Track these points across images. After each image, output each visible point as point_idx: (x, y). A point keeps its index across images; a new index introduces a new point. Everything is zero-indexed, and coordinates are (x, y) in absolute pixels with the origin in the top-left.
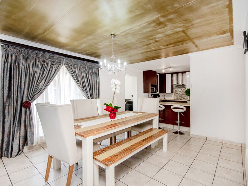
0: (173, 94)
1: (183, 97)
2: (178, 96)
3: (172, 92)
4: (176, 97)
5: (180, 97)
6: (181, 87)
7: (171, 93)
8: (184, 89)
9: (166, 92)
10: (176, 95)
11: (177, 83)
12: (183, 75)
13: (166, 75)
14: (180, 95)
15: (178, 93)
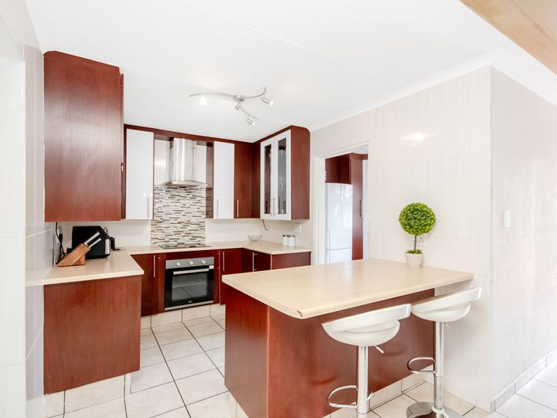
0: (148, 224)
1: (188, 234)
2: (170, 231)
5: (178, 233)
6: (183, 193)
7: (151, 217)
8: (191, 202)
10: (163, 225)
14: (176, 225)
15: (168, 218)
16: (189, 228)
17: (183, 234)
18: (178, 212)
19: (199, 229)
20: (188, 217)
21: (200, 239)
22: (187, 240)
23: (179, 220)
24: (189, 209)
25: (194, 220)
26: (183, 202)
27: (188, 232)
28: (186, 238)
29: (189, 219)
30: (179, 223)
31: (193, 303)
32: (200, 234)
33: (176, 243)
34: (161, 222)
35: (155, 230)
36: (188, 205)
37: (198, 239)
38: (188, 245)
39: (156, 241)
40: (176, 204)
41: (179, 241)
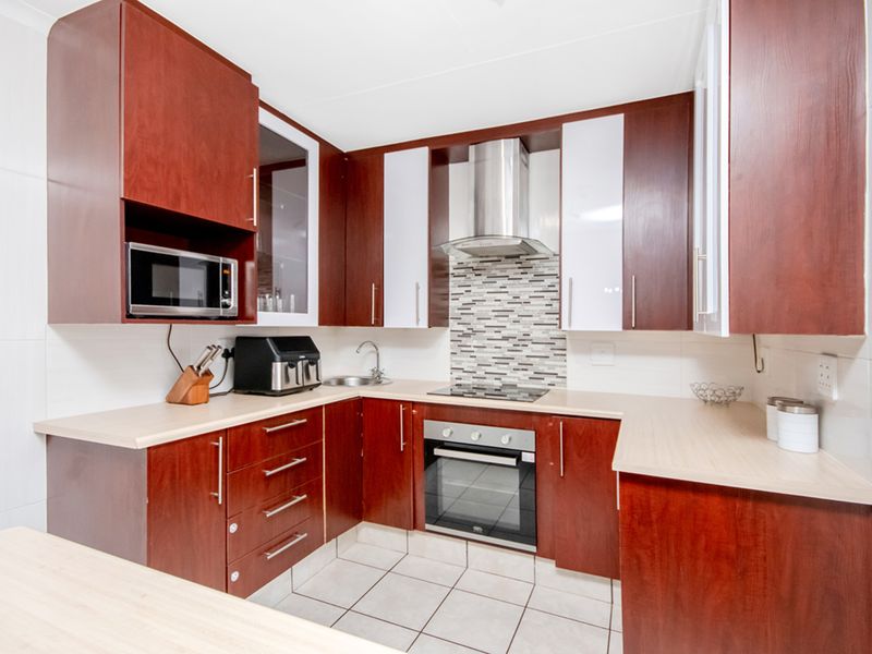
0: (445, 337)
1: (524, 366)
2: (487, 355)
3: (438, 317)
4: (467, 363)
5: (505, 360)
6: (511, 269)
7: (424, 323)
8: (532, 289)
9: (380, 322)
10: (473, 342)
11: (478, 235)
12: (527, 165)
13: (388, 156)
14: (498, 343)
15: (482, 327)
16: (526, 351)
17: (513, 364)
18: (504, 313)
19: (551, 354)
20: (525, 325)
21: (553, 379)
22: (522, 379)
23: (505, 333)
24: (527, 307)
25: (537, 333)
26: (514, 289)
27: (526, 360)
28: (520, 373)
29: (526, 330)
30: (505, 338)
31: (483, 534)
32: (553, 367)
33: (498, 384)
34: (468, 335)
35: (458, 350)
36: (524, 297)
37: (548, 380)
38: (525, 390)
39: (460, 374)
40: (498, 296)
41: (506, 380)
